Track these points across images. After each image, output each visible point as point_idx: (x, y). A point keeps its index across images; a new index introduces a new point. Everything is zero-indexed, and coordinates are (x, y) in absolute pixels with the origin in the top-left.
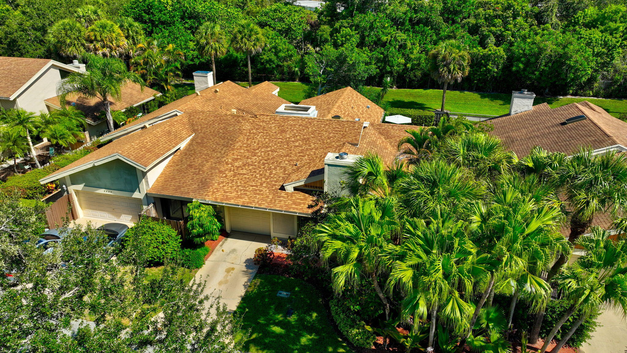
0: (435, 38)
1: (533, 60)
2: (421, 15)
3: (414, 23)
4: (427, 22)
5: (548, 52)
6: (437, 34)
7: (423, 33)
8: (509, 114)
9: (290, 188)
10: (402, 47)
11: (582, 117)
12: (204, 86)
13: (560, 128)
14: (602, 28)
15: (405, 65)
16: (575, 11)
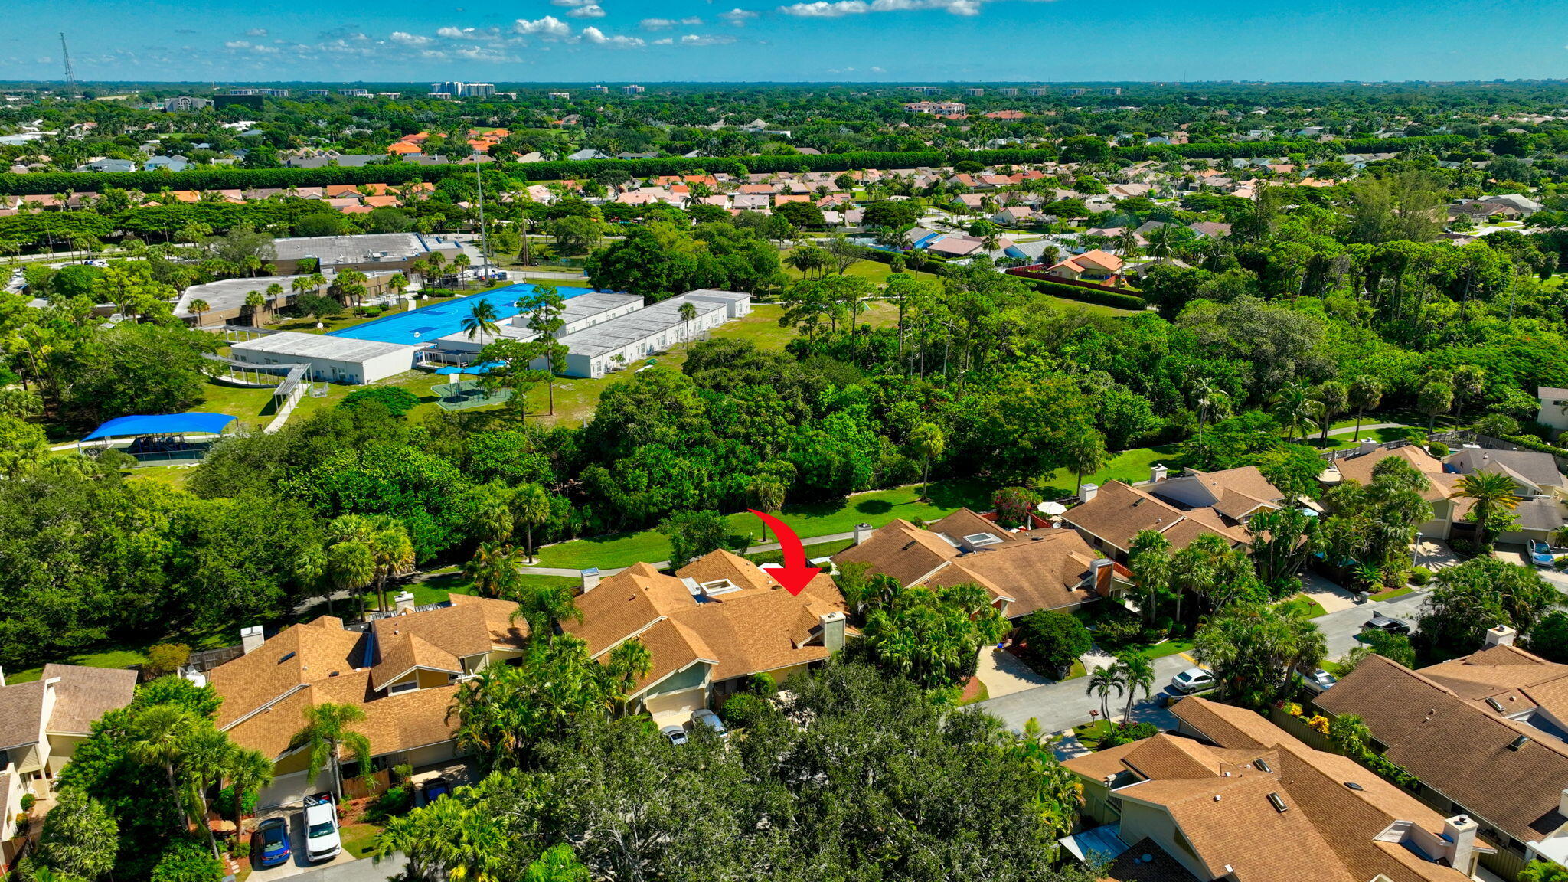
0: (713, 456)
1: (824, 472)
2: (696, 436)
3: (691, 445)
4: (701, 441)
5: (836, 464)
6: (715, 452)
7: (702, 455)
8: (855, 544)
9: (800, 646)
10: (691, 475)
11: (914, 542)
12: (594, 585)
13: (904, 553)
14: (848, 410)
15: (701, 495)
16: (817, 391)
